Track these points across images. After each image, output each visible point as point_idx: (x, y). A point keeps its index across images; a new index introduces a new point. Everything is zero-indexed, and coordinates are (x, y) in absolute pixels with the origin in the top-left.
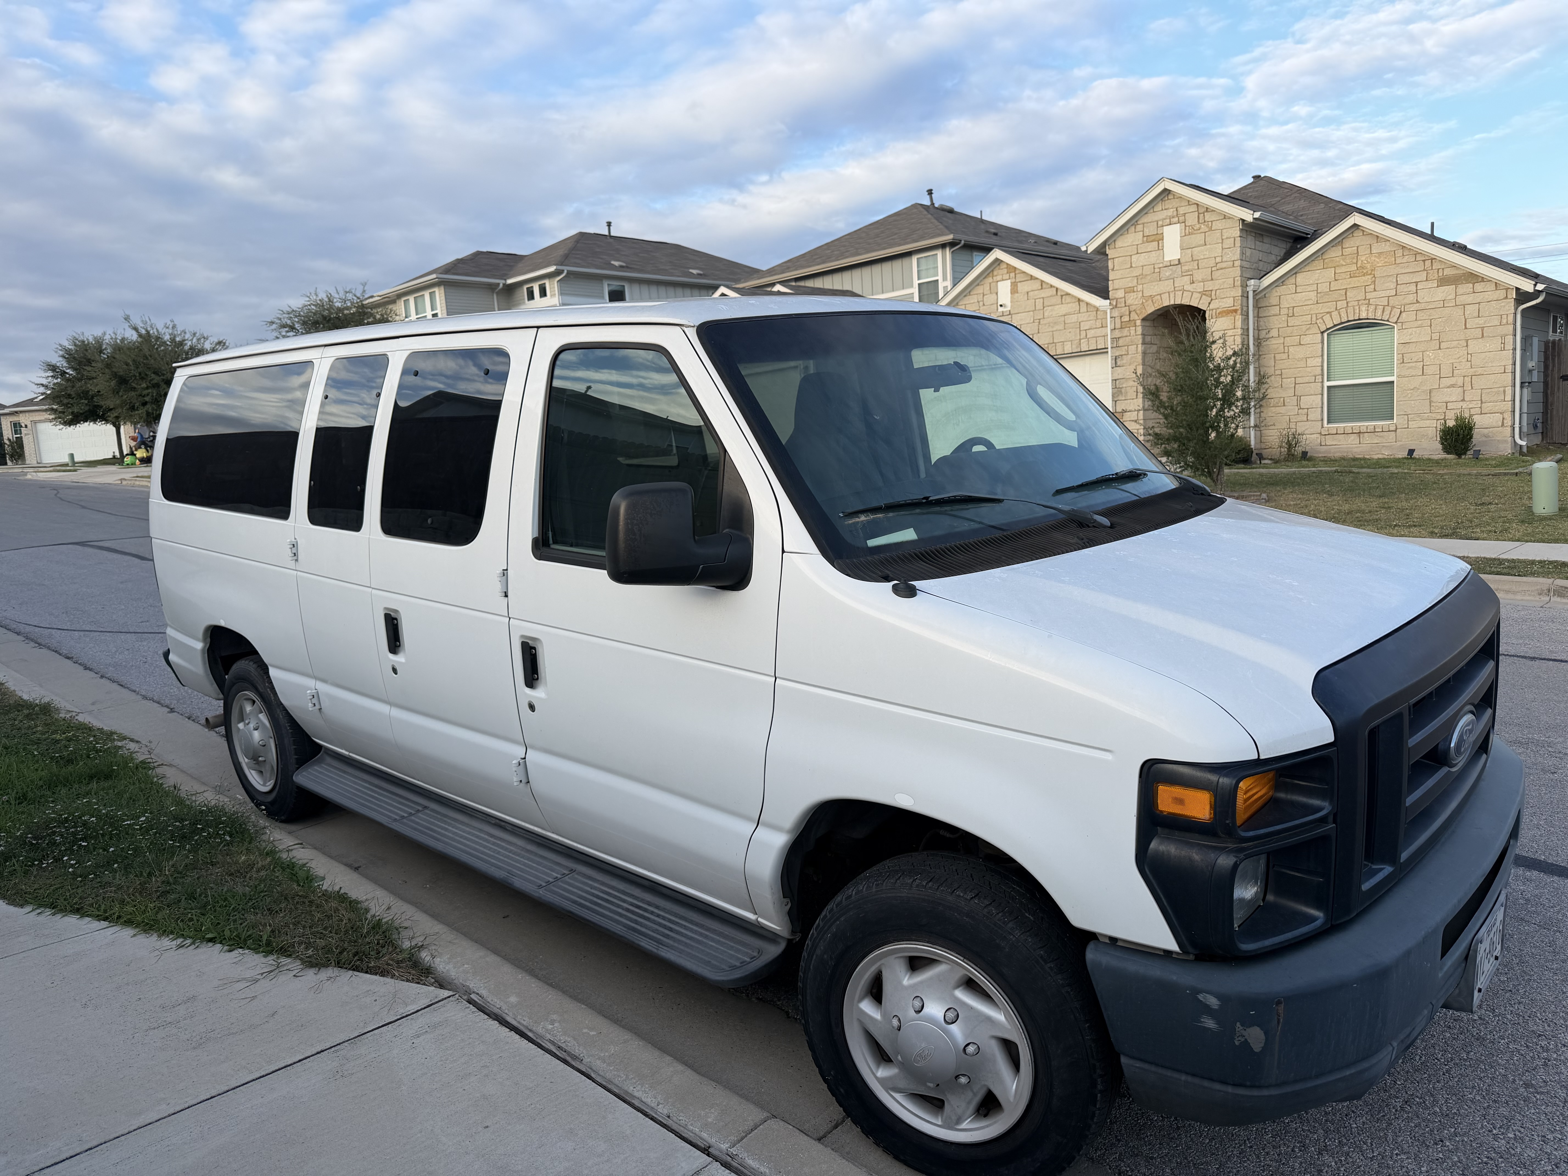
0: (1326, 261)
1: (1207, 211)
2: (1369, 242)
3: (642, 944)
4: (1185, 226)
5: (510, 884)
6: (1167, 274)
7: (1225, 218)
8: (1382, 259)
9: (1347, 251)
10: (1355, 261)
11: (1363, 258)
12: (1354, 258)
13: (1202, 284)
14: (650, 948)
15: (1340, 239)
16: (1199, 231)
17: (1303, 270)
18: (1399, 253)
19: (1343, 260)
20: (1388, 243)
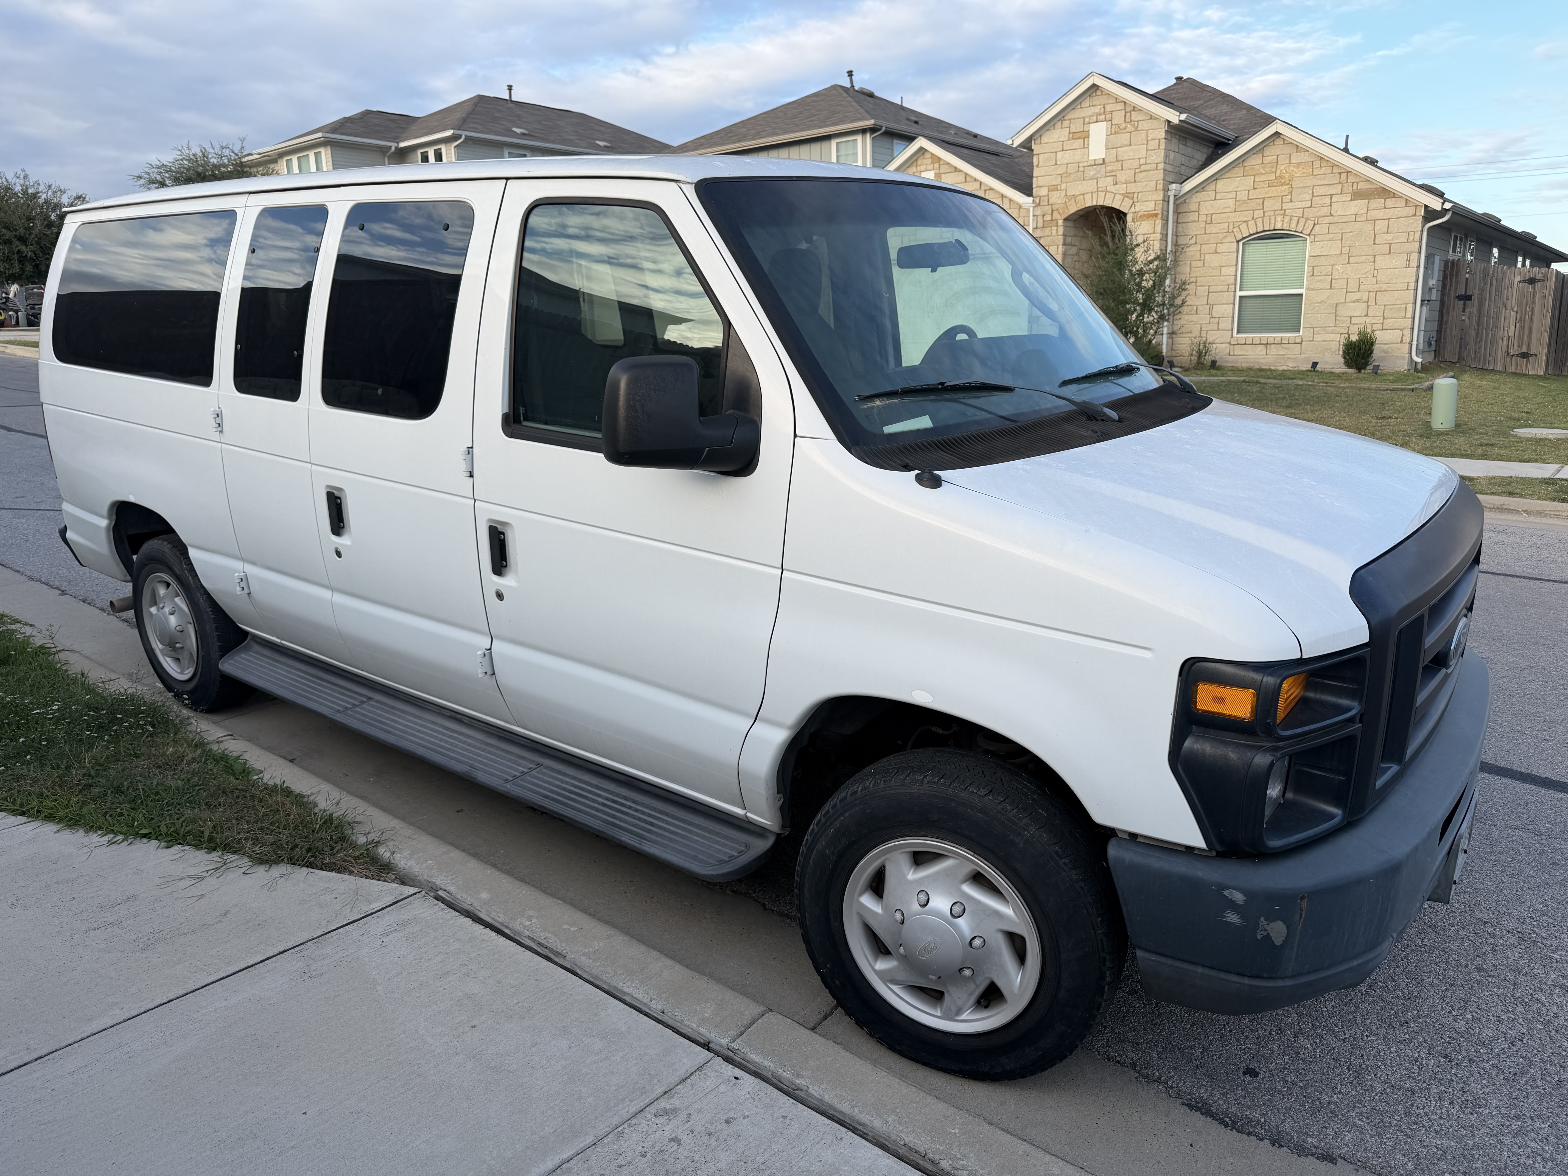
0: (1246, 168)
1: (1134, 110)
2: (1289, 152)
3: (623, 839)
4: (1112, 125)
5: (474, 779)
6: (1092, 173)
7: (1151, 118)
8: (1300, 169)
9: (1267, 160)
10: (1274, 170)
11: (1282, 168)
12: (1273, 167)
13: (1125, 185)
14: (632, 843)
15: (1261, 147)
16: (1125, 131)
17: (1223, 177)
18: (1317, 164)
19: (1263, 168)
20: (1307, 153)
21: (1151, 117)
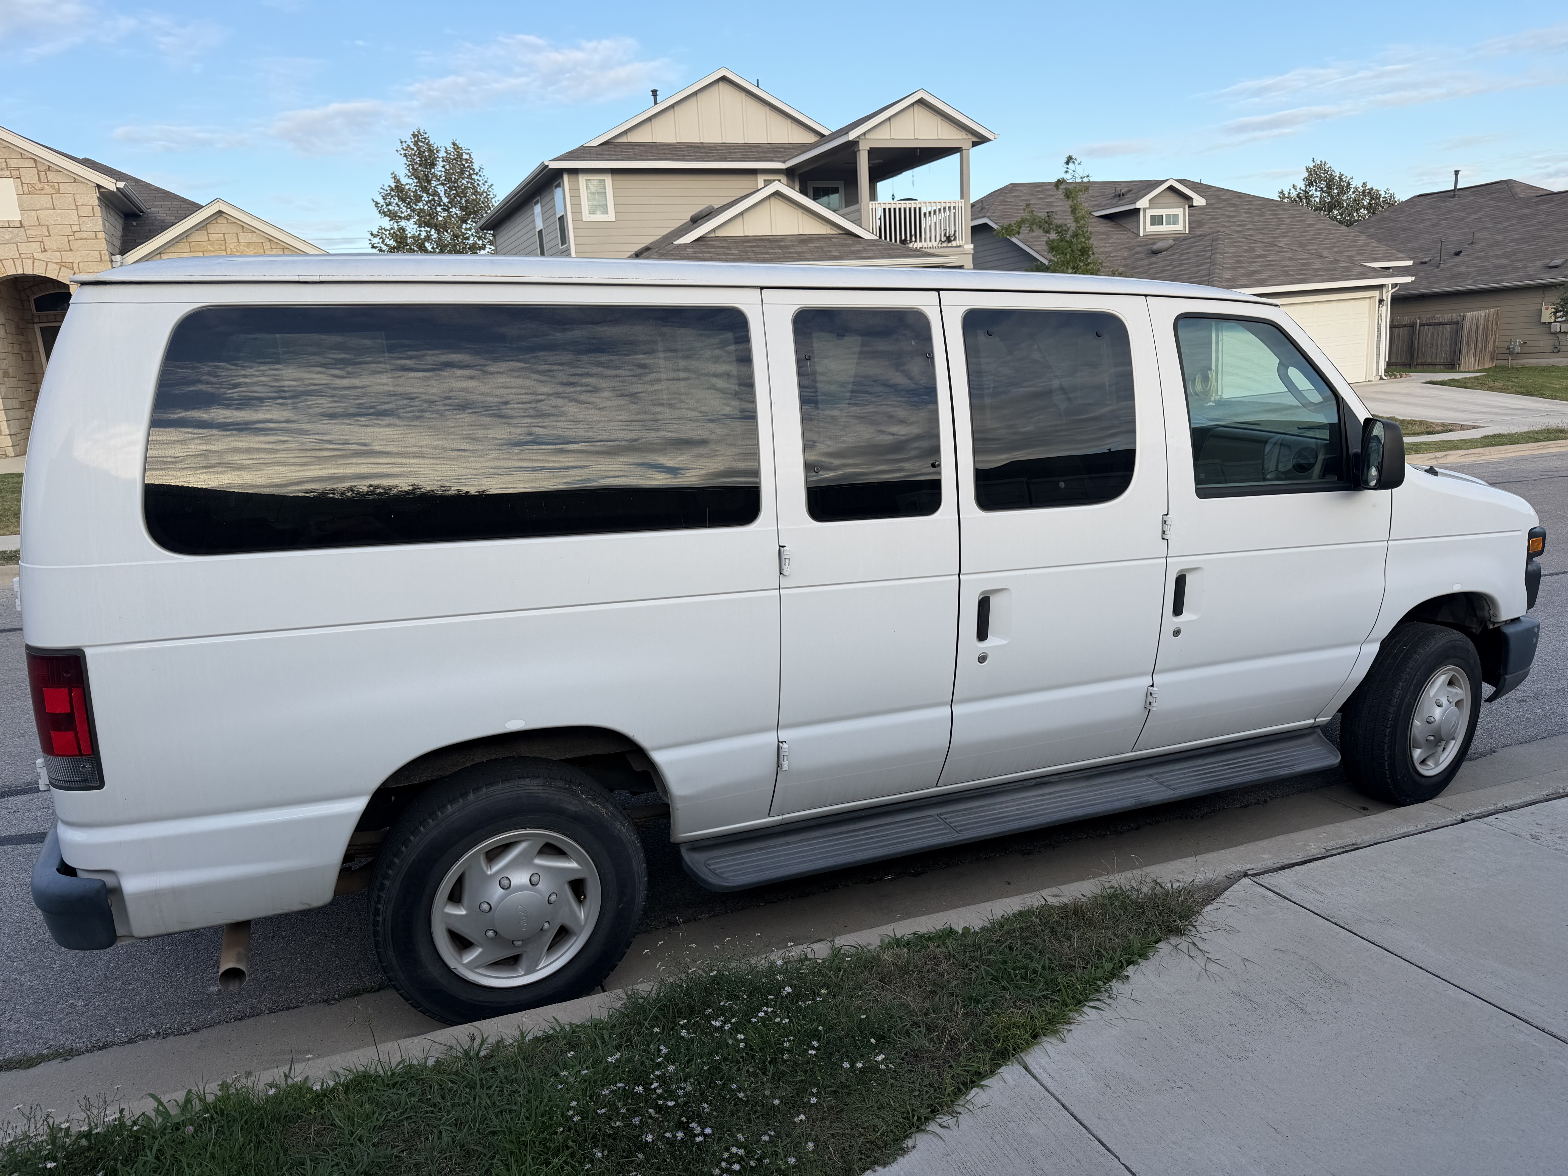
0: (192, 244)
1: (49, 170)
2: (235, 231)
4: (22, 183)
5: (1147, 803)
6: (7, 237)
7: (75, 182)
8: (251, 249)
9: (214, 237)
10: (223, 248)
11: (232, 246)
12: (222, 245)
13: (59, 254)
15: (204, 224)
16: (42, 192)
17: (168, 251)
18: (267, 245)
19: (211, 245)
20: (254, 235)
21: (76, 179)
